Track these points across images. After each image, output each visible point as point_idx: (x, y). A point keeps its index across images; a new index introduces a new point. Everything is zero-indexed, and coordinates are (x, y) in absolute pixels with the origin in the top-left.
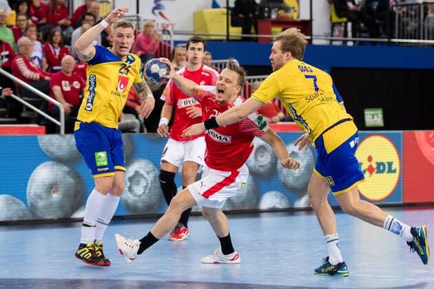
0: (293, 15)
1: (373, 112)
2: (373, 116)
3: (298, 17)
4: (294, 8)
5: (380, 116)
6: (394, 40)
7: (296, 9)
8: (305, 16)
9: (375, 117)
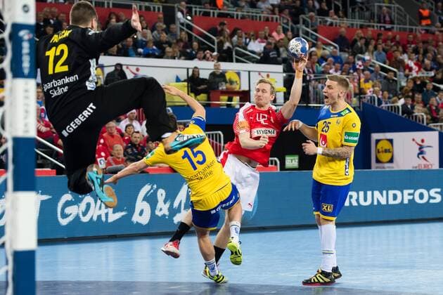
0: (236, 88)
1: (292, 158)
2: (292, 160)
3: (240, 88)
4: (236, 82)
5: (297, 160)
6: (310, 105)
7: (238, 82)
8: (245, 87)
9: (293, 161)
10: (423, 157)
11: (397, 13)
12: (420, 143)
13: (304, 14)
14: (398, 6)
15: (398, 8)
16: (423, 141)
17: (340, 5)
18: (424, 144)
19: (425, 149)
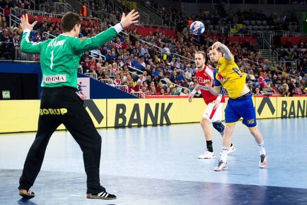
10: (81, 93)
11: (68, 8)
12: (79, 84)
13: (13, 7)
14: (68, 4)
15: (68, 5)
16: (81, 83)
17: (34, 3)
18: (82, 85)
19: (81, 88)
